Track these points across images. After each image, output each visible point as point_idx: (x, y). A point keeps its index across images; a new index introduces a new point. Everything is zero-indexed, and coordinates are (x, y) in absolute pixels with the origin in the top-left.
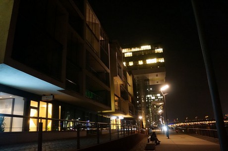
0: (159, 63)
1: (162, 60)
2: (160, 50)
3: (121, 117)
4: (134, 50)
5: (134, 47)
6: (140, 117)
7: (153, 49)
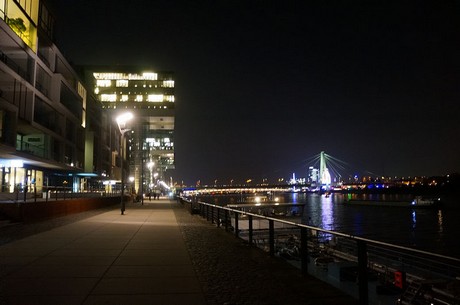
0: (166, 103)
1: (171, 99)
2: (170, 83)
3: (113, 182)
4: (131, 77)
5: (133, 73)
6: (131, 179)
7: (160, 81)
